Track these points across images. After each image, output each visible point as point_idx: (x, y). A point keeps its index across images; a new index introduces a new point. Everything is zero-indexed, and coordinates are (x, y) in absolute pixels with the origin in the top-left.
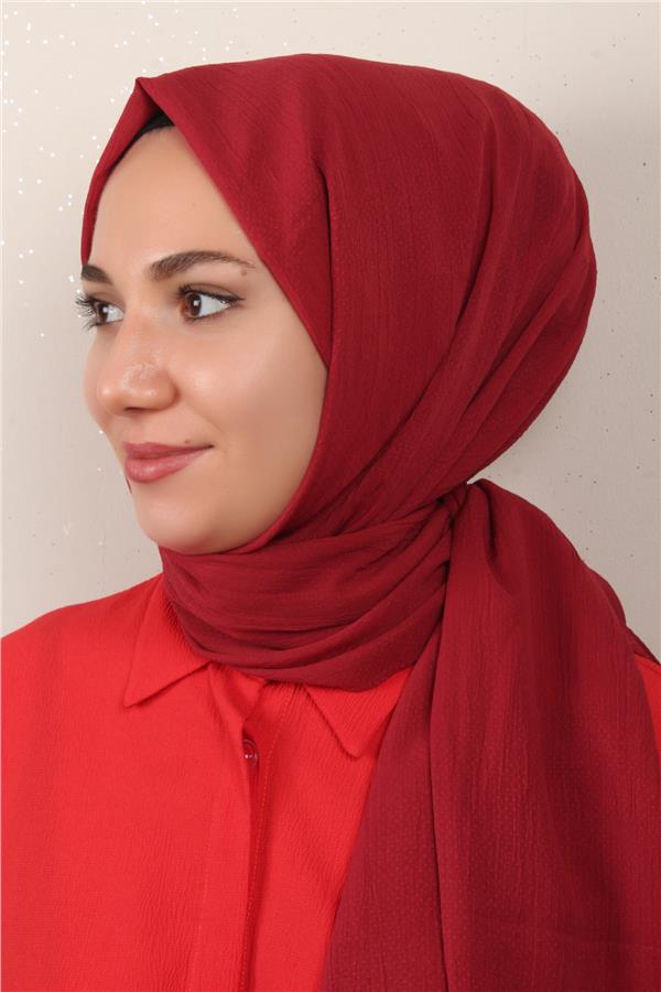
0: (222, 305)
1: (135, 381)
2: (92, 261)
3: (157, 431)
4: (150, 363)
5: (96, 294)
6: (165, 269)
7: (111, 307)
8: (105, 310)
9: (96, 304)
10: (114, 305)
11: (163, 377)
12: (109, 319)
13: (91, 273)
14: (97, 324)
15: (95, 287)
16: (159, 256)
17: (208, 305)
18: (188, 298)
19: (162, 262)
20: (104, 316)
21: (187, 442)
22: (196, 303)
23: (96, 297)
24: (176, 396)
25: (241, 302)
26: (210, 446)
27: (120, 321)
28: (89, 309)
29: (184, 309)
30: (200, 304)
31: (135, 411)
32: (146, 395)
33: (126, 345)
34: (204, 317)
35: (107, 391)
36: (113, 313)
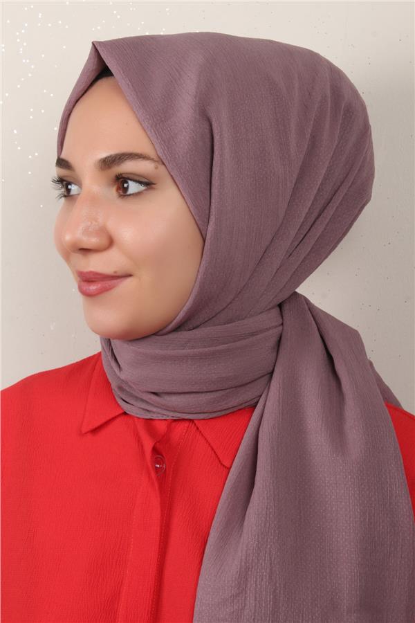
0: (142, 188)
1: (86, 232)
2: (63, 156)
3: (97, 264)
4: (96, 221)
5: (64, 176)
6: (108, 163)
7: (73, 185)
8: (69, 187)
9: (65, 183)
10: (75, 184)
11: (103, 231)
12: (72, 193)
13: (62, 163)
14: (65, 196)
15: (64, 172)
16: (104, 155)
17: (133, 187)
18: (121, 182)
19: (106, 158)
20: (68, 191)
21: (115, 272)
22: (125, 185)
23: (65, 179)
24: (111, 243)
25: (153, 186)
26: (130, 276)
27: (78, 194)
28: (60, 186)
29: (118, 189)
30: (128, 186)
31: (85, 251)
32: (92, 241)
33: (81, 210)
34: (130, 195)
35: (68, 238)
36: (74, 188)
